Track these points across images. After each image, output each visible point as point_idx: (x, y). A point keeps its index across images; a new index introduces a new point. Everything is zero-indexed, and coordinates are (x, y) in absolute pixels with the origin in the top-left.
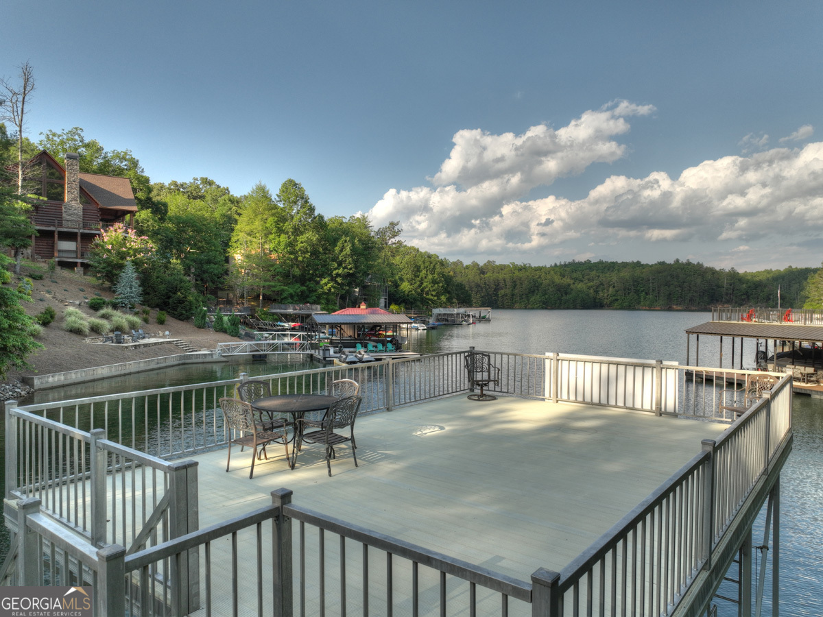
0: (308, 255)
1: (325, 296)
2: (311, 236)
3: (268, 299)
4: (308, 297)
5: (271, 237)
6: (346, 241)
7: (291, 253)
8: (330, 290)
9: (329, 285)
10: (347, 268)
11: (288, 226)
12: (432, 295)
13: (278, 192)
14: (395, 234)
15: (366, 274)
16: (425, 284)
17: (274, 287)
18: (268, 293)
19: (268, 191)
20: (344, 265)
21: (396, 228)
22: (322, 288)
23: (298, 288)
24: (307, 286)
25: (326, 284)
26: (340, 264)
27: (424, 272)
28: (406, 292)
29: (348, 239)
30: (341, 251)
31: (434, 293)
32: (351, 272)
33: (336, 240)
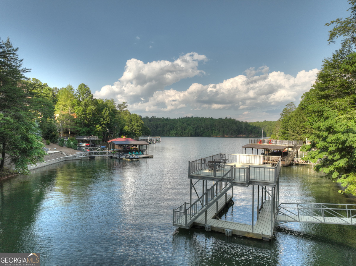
0: (91, 116)
1: (98, 132)
2: (91, 108)
3: (73, 134)
4: (90, 132)
5: (76, 107)
6: (106, 110)
7: (83, 114)
8: (100, 130)
9: (100, 128)
10: (107, 121)
11: (83, 103)
12: (137, 131)
13: (77, 88)
14: (126, 107)
15: (114, 123)
16: (134, 127)
17: (76, 128)
18: (73, 131)
19: (73, 88)
20: (106, 120)
21: (125, 105)
22: (97, 129)
23: (85, 129)
24: (90, 128)
25: (98, 127)
26: (104, 119)
27: (134, 122)
28: (127, 131)
29: (107, 109)
30: (105, 114)
31: (138, 131)
32: (109, 122)
33: (102, 109)
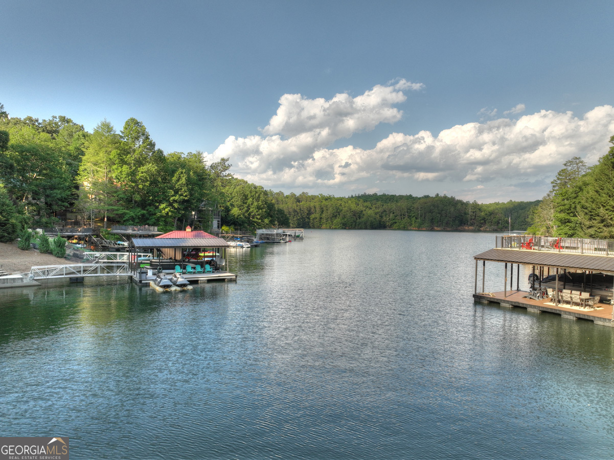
0: (147, 184)
1: (163, 219)
2: (151, 167)
3: (112, 221)
4: (148, 219)
5: (115, 167)
6: (182, 173)
7: (133, 181)
8: (167, 213)
9: (167, 210)
10: (183, 195)
11: (130, 158)
12: (257, 218)
13: (122, 129)
14: (226, 168)
15: (199, 200)
16: (251, 209)
17: (117, 210)
18: (112, 216)
19: (112, 127)
20: (180, 193)
21: (226, 163)
22: (161, 212)
23: (139, 212)
24: (147, 210)
25: (164, 209)
26: (176, 192)
27: (251, 199)
28: (236, 216)
29: (184, 171)
30: (178, 180)
32: (186, 198)
33: (174, 172)
